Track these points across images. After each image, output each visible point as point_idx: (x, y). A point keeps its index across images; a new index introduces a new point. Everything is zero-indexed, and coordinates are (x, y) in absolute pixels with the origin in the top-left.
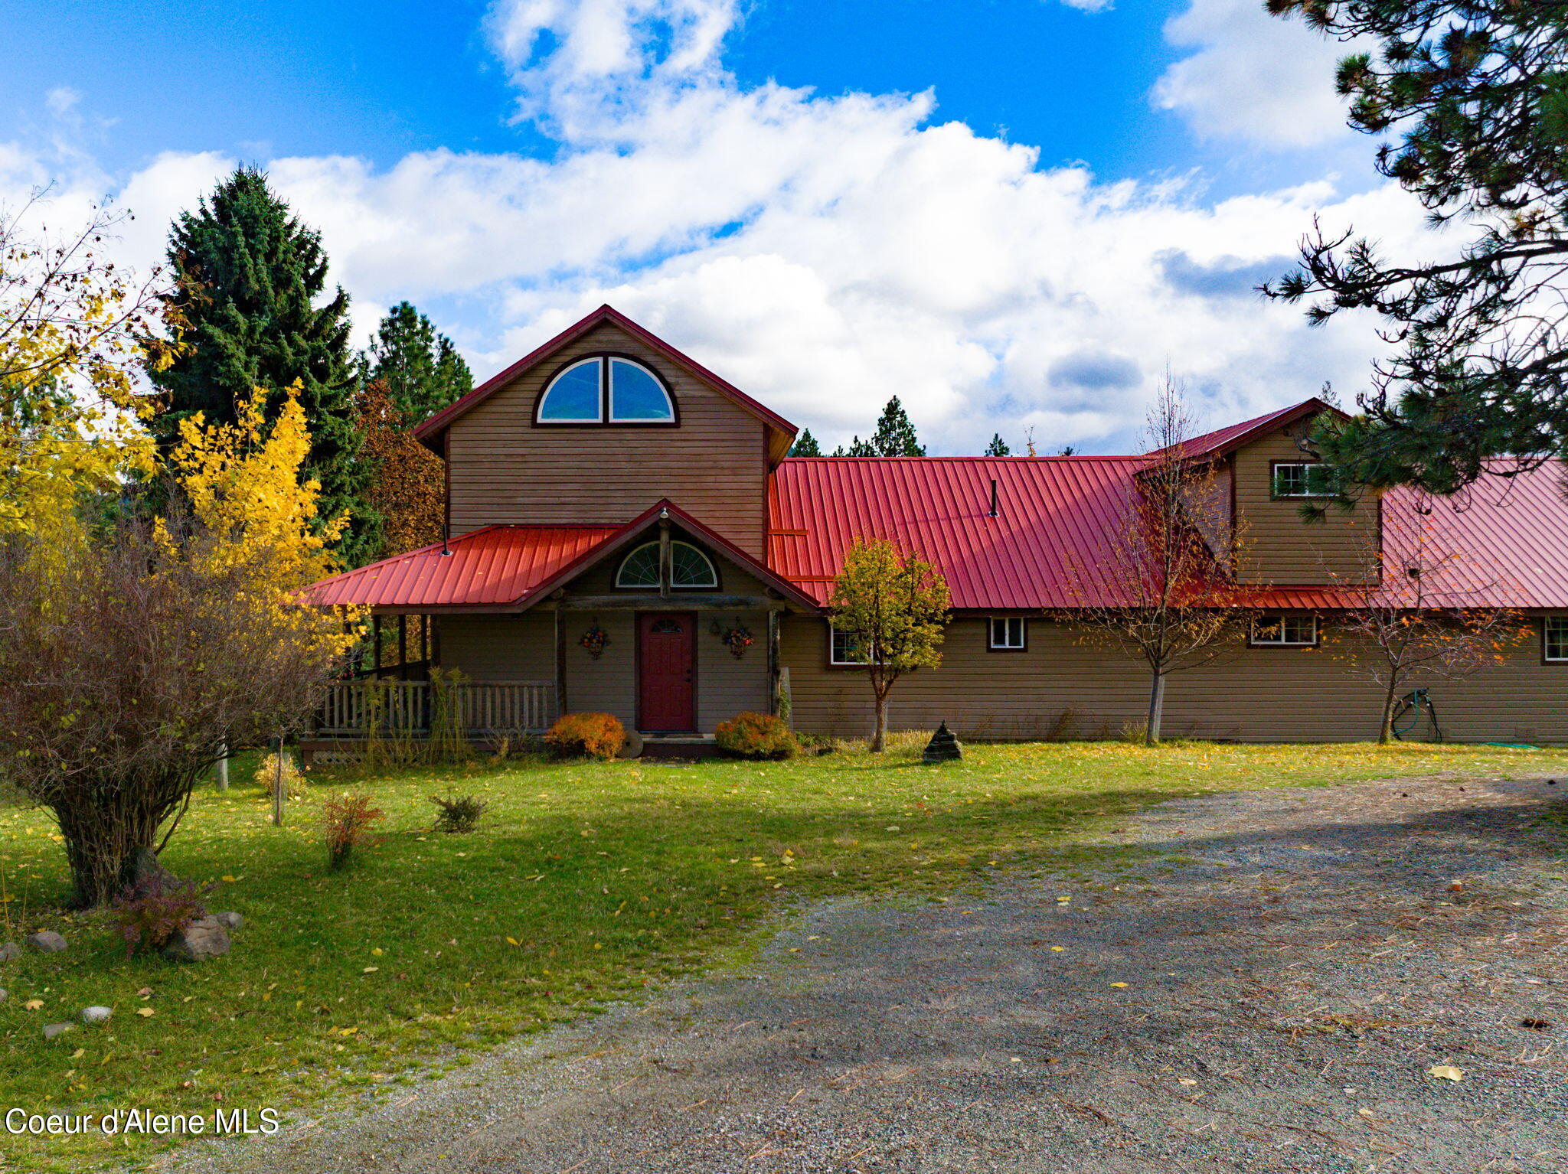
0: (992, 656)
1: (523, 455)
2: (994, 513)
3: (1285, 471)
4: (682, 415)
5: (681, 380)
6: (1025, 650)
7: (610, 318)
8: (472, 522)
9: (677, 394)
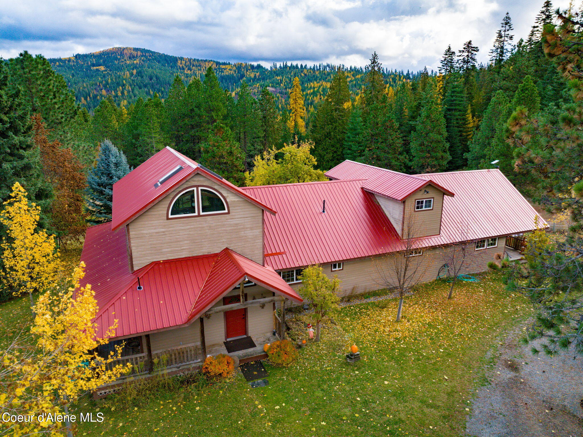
0: (333, 273)
1: (163, 232)
2: (324, 212)
3: (418, 203)
4: (230, 209)
5: (229, 195)
6: (342, 269)
7: (199, 172)
8: (144, 262)
9: (228, 200)
